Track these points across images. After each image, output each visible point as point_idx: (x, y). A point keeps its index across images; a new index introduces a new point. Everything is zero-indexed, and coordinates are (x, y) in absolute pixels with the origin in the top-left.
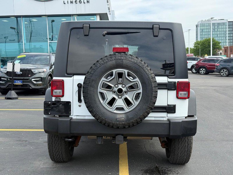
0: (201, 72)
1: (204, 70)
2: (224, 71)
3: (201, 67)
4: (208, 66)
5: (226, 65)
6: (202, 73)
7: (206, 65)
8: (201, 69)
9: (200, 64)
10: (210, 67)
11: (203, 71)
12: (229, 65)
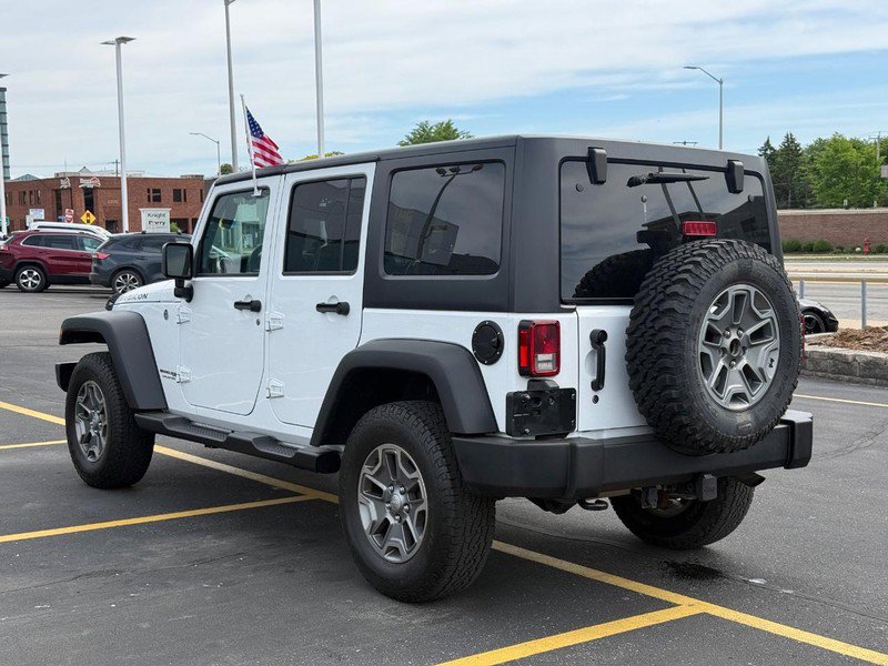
0: (26, 284)
1: (35, 273)
2: (124, 277)
3: (22, 266)
4: (49, 261)
5: (132, 257)
6: (30, 285)
7: (44, 257)
8: (25, 273)
9: (18, 255)
10: (60, 262)
11: (30, 279)
12: (142, 258)
